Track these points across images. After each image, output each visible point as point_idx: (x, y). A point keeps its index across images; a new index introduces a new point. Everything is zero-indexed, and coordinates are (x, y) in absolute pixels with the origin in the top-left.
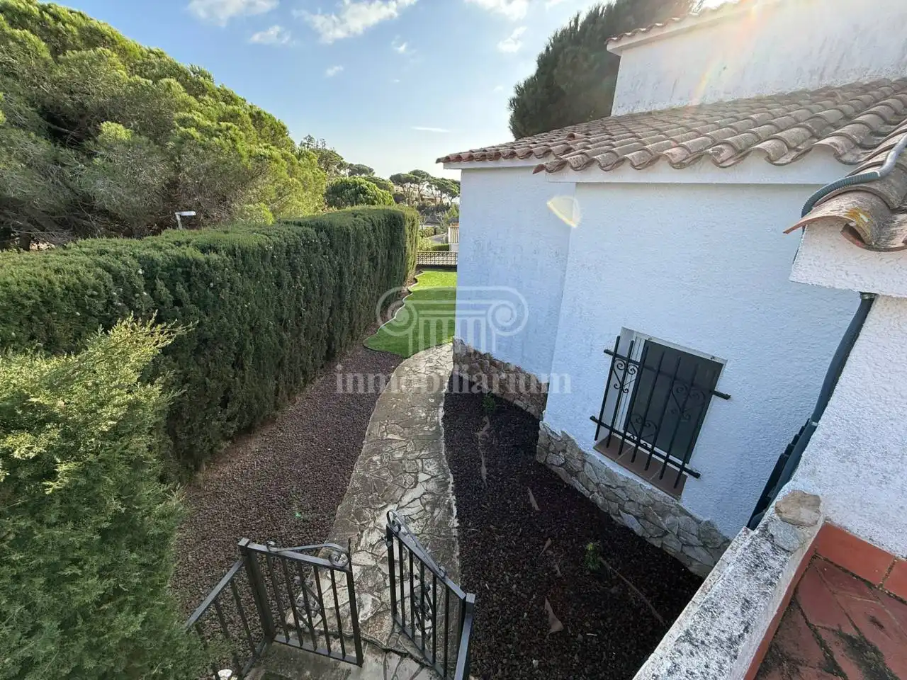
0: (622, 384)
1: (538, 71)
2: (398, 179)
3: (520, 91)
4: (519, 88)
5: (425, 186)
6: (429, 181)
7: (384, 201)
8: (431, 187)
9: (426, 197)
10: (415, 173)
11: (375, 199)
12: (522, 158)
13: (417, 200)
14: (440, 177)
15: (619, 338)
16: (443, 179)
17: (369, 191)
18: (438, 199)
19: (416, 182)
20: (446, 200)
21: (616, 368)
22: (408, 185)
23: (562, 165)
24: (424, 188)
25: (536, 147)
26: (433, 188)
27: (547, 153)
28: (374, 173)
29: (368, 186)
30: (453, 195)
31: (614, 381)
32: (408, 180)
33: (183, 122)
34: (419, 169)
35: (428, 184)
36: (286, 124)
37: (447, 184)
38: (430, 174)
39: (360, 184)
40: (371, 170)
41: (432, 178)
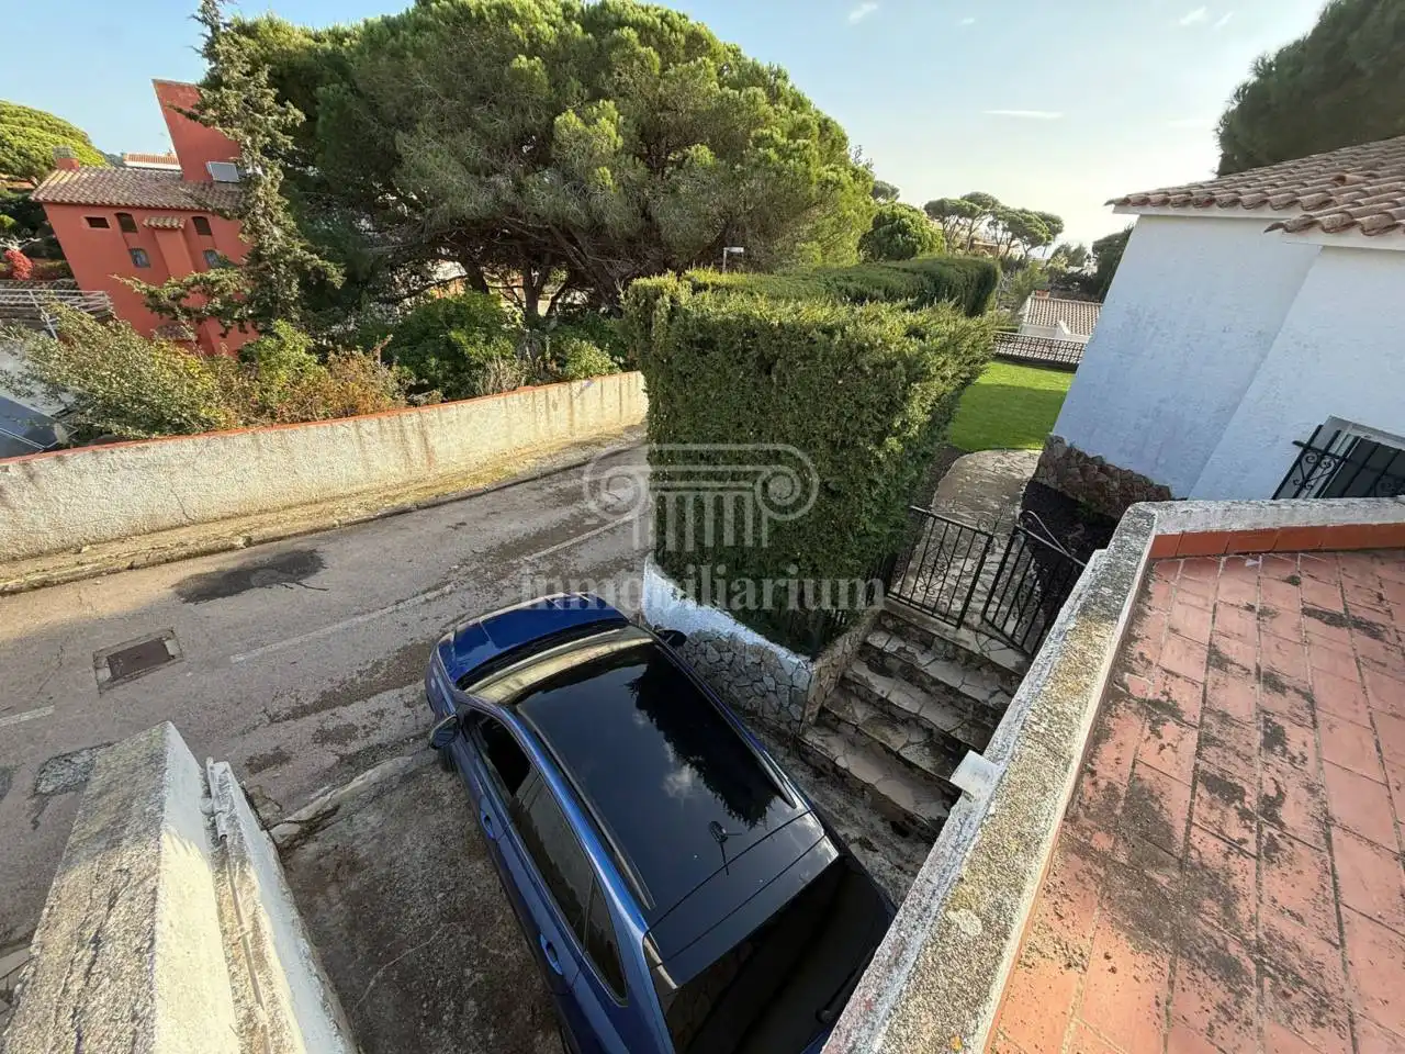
0: (1307, 479)
1: (1316, 31)
2: (938, 209)
3: (1265, 71)
4: (1263, 60)
5: (986, 222)
6: (994, 214)
7: (931, 246)
8: (997, 224)
9: (980, 243)
10: (974, 198)
11: (920, 242)
12: (1249, 207)
13: (961, 247)
14: (1019, 207)
15: (1320, 427)
16: (1023, 211)
17: (912, 228)
18: (1003, 248)
19: (971, 214)
20: (1018, 250)
21: (1304, 461)
22: (953, 220)
23: (1309, 225)
24: (983, 228)
25: (1276, 194)
26: (1000, 227)
27: (1292, 204)
28: (898, 197)
29: (912, 221)
30: (1035, 241)
31: (1298, 475)
32: (958, 210)
33: (759, 141)
34: (982, 190)
35: (990, 218)
36: (847, 133)
37: (1029, 220)
38: (1000, 201)
39: (901, 217)
40: (894, 191)
41: (1003, 208)
